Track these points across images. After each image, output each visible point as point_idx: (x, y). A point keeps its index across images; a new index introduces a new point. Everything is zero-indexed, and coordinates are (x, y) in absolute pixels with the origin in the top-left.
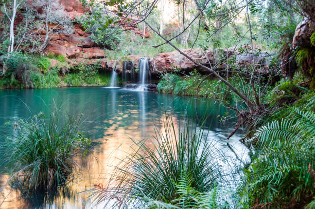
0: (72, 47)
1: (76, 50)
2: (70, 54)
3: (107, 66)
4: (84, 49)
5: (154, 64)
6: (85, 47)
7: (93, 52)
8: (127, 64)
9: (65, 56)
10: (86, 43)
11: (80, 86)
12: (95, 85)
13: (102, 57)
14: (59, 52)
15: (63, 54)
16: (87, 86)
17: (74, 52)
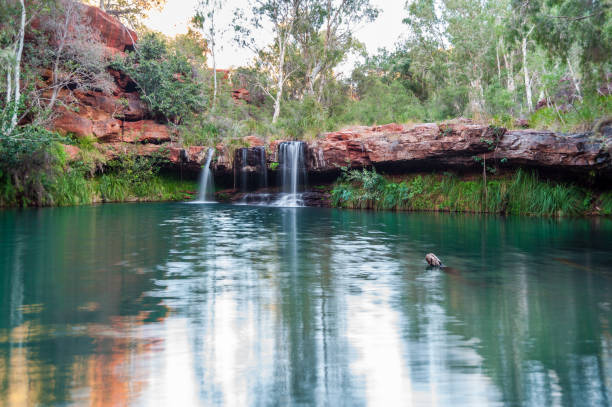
0: (103, 118)
1: (113, 126)
2: (101, 134)
3: (184, 159)
4: (125, 124)
5: (320, 152)
6: (129, 118)
7: (147, 130)
8: (248, 154)
9: (91, 137)
10: (133, 111)
11: (125, 202)
12: (155, 198)
13: (163, 141)
14: (78, 128)
15: (86, 133)
16: (138, 201)
17: (110, 130)
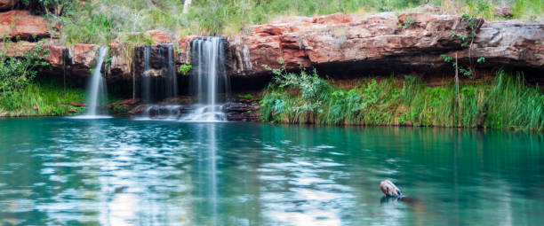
3: (67, 60)
5: (246, 51)
12: (30, 112)
13: (39, 37)
16: (8, 116)
